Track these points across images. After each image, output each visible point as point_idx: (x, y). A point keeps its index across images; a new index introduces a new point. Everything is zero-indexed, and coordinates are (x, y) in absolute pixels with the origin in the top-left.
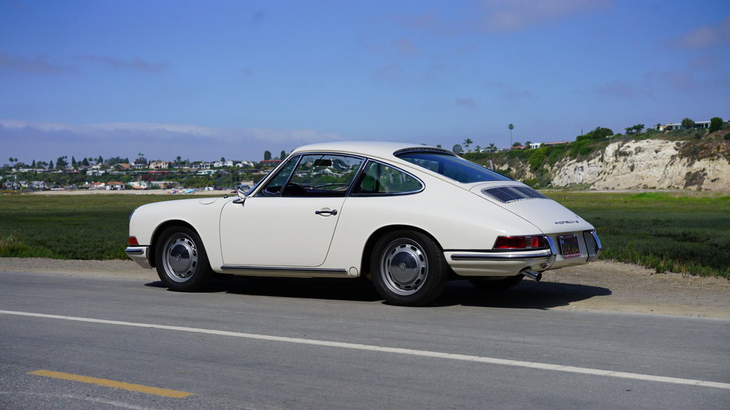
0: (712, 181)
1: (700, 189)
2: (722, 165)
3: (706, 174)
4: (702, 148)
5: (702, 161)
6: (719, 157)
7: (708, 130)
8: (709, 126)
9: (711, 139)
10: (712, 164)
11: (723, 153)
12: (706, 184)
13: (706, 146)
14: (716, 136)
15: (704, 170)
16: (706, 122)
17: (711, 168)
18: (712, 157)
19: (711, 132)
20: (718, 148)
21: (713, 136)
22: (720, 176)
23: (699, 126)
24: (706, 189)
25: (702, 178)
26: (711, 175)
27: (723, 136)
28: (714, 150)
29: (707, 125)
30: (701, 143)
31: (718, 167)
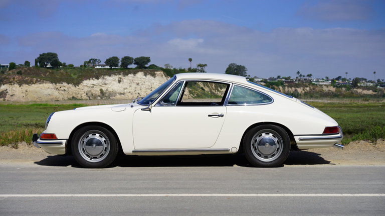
0: (11, 96)
1: (4, 100)
2: (16, 88)
3: (7, 92)
4: (5, 78)
5: (5, 85)
6: (14, 83)
7: (8, 69)
8: (8, 67)
9: (10, 74)
10: (11, 87)
11: (16, 81)
12: (8, 97)
13: (7, 77)
14: (12, 72)
15: (6, 90)
16: (7, 65)
17: (10, 89)
18: (10, 83)
19: (9, 70)
20: (14, 79)
21: (10, 72)
22: (15, 93)
23: (3, 66)
24: (8, 100)
25: (6, 94)
26: (10, 93)
27: (16, 72)
28: (12, 80)
29: (7, 66)
30: (5, 76)
31: (14, 89)
